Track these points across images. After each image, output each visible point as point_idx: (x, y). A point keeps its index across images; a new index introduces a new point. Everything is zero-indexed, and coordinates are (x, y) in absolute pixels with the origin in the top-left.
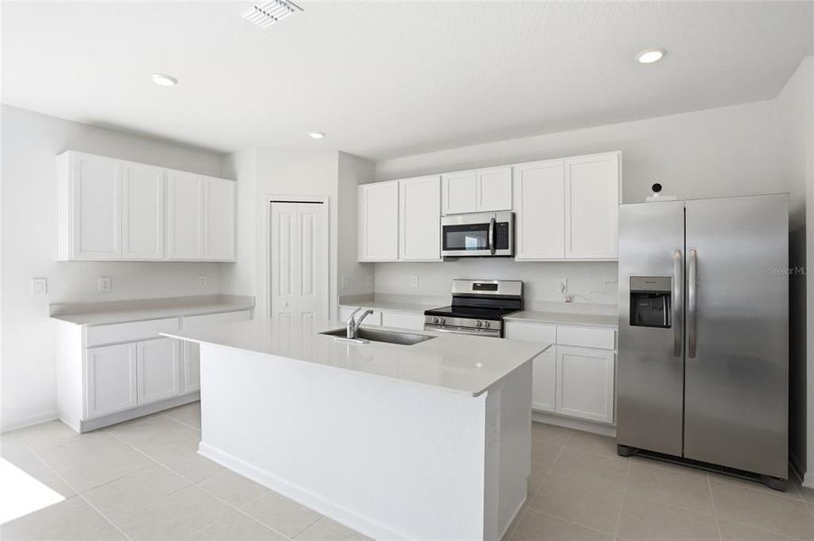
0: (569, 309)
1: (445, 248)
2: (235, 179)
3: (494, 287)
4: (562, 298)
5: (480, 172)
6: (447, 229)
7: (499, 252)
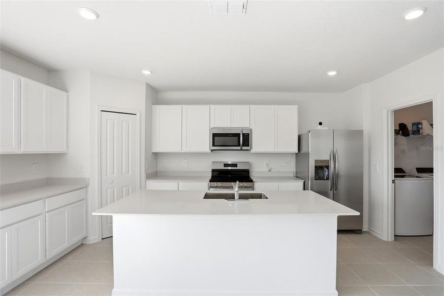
0: (270, 174)
1: (214, 145)
2: (67, 92)
3: (236, 165)
4: (267, 170)
5: (233, 106)
6: (214, 135)
7: (244, 148)
